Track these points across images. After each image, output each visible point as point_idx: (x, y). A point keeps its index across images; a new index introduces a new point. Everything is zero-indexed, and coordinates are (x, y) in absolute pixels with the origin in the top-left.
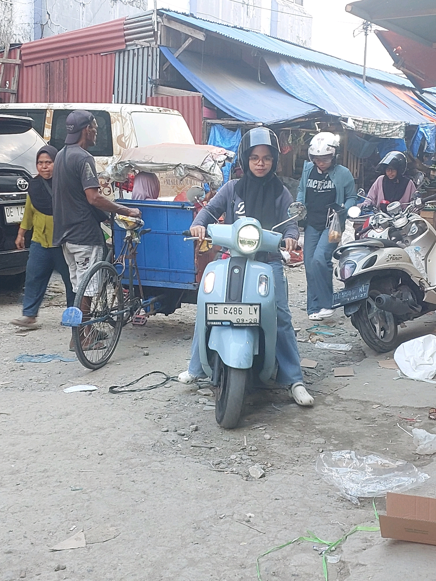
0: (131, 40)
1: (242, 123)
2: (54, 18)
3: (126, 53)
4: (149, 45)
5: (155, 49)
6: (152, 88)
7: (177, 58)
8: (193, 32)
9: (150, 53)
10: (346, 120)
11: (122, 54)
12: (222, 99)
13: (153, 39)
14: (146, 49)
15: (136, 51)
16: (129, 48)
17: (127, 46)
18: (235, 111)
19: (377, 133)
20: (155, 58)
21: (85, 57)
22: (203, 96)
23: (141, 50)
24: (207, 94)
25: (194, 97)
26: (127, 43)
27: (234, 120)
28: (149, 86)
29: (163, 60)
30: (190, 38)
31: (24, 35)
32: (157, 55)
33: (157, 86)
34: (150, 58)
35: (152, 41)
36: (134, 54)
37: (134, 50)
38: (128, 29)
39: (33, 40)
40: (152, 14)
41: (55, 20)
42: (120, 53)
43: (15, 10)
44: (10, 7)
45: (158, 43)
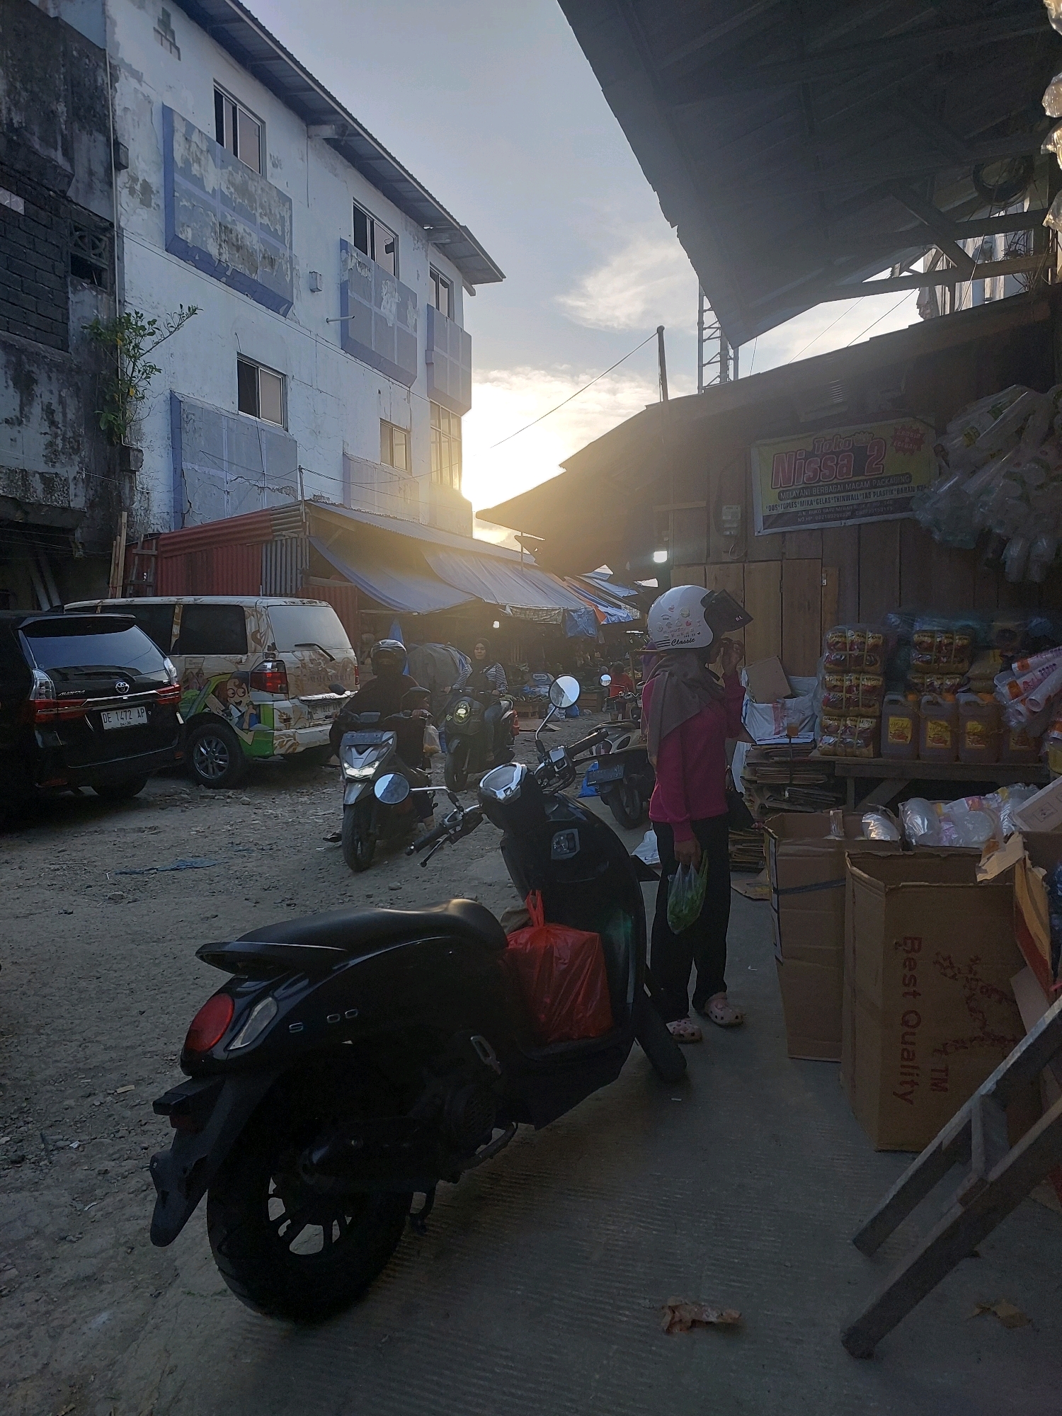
0: (279, 530)
2: (195, 508)
3: (274, 543)
4: (296, 536)
5: (304, 540)
6: (302, 578)
8: (342, 524)
9: (298, 544)
10: (504, 607)
11: (268, 546)
12: (375, 589)
13: (302, 529)
15: (284, 542)
16: (276, 538)
17: (274, 536)
18: (389, 601)
19: (535, 618)
20: (304, 548)
21: (230, 547)
22: (355, 586)
23: (289, 541)
24: (359, 584)
25: (346, 587)
26: (275, 534)
28: (299, 576)
29: (313, 550)
30: (341, 529)
31: (162, 524)
32: (306, 546)
33: (307, 577)
34: (299, 548)
35: (300, 532)
36: (282, 545)
37: (281, 540)
38: (274, 519)
39: (173, 530)
40: (300, 505)
41: (197, 507)
42: (266, 544)
43: (152, 499)
44: (146, 494)
45: (307, 534)
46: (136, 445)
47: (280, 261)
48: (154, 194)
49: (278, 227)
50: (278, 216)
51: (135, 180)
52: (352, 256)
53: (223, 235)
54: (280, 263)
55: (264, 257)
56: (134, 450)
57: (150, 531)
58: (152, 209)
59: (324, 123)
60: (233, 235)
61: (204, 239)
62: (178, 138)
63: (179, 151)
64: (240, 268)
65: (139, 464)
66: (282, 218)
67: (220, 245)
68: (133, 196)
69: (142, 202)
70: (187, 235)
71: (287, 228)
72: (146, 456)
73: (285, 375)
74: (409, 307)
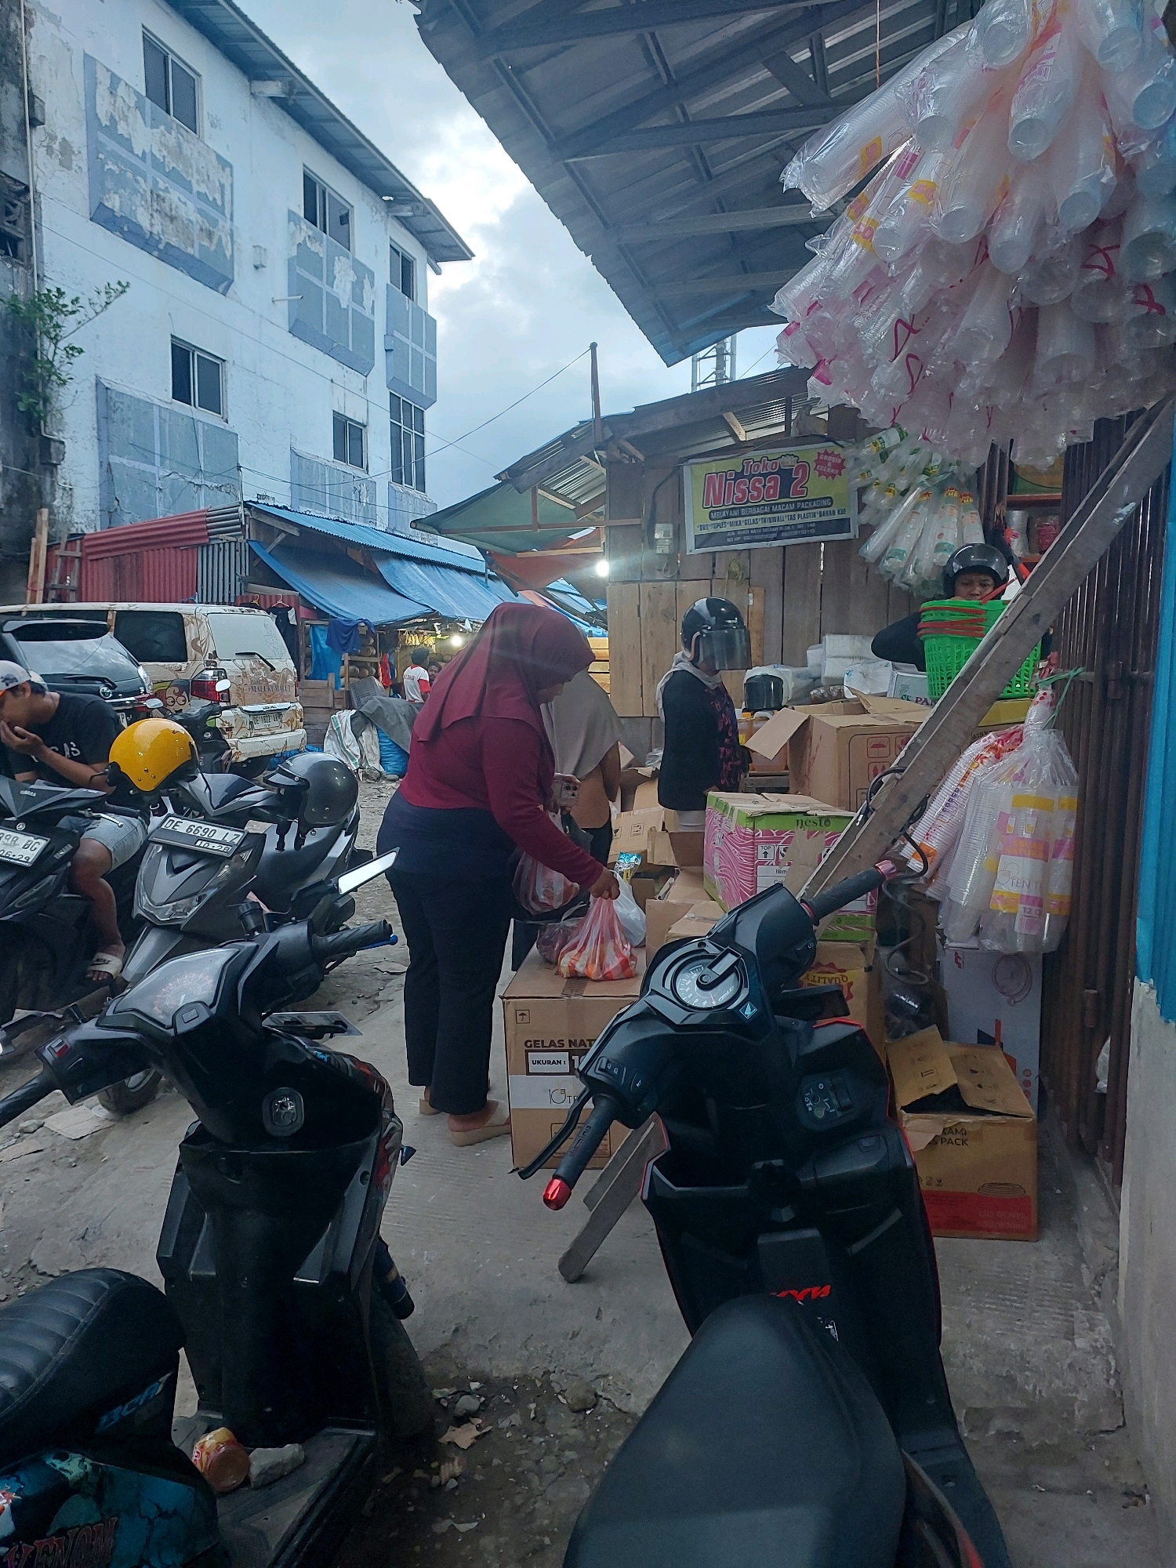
0: (216, 533)
2: (124, 506)
3: (211, 548)
4: (235, 539)
5: (243, 544)
6: (241, 585)
7: (269, 554)
8: (286, 527)
9: (238, 548)
11: (205, 549)
12: (322, 598)
13: (241, 533)
14: (233, 545)
15: (221, 546)
16: (213, 542)
17: (210, 539)
18: (337, 611)
20: (243, 553)
21: (162, 551)
22: (300, 595)
23: (227, 545)
24: (304, 592)
26: (211, 537)
28: (238, 583)
29: (253, 555)
30: (283, 534)
31: (87, 524)
32: (246, 550)
33: (246, 585)
34: (238, 553)
35: (239, 535)
36: (219, 549)
37: (219, 544)
38: (211, 522)
39: (99, 530)
40: (239, 506)
41: (126, 506)
42: (203, 547)
43: (75, 495)
44: (69, 492)
45: (247, 538)
46: (57, 436)
47: (219, 233)
48: (75, 155)
49: (218, 197)
50: (218, 184)
51: (53, 138)
52: (301, 229)
53: (155, 204)
54: (220, 237)
55: (201, 230)
56: (55, 441)
57: (74, 531)
58: (73, 171)
59: (270, 79)
60: (166, 205)
61: (134, 208)
62: (102, 90)
63: (103, 108)
64: (174, 241)
65: (61, 457)
66: (222, 186)
67: (152, 215)
68: (51, 156)
69: (61, 164)
70: (114, 202)
71: (227, 197)
72: (69, 447)
73: (224, 361)
74: (366, 287)
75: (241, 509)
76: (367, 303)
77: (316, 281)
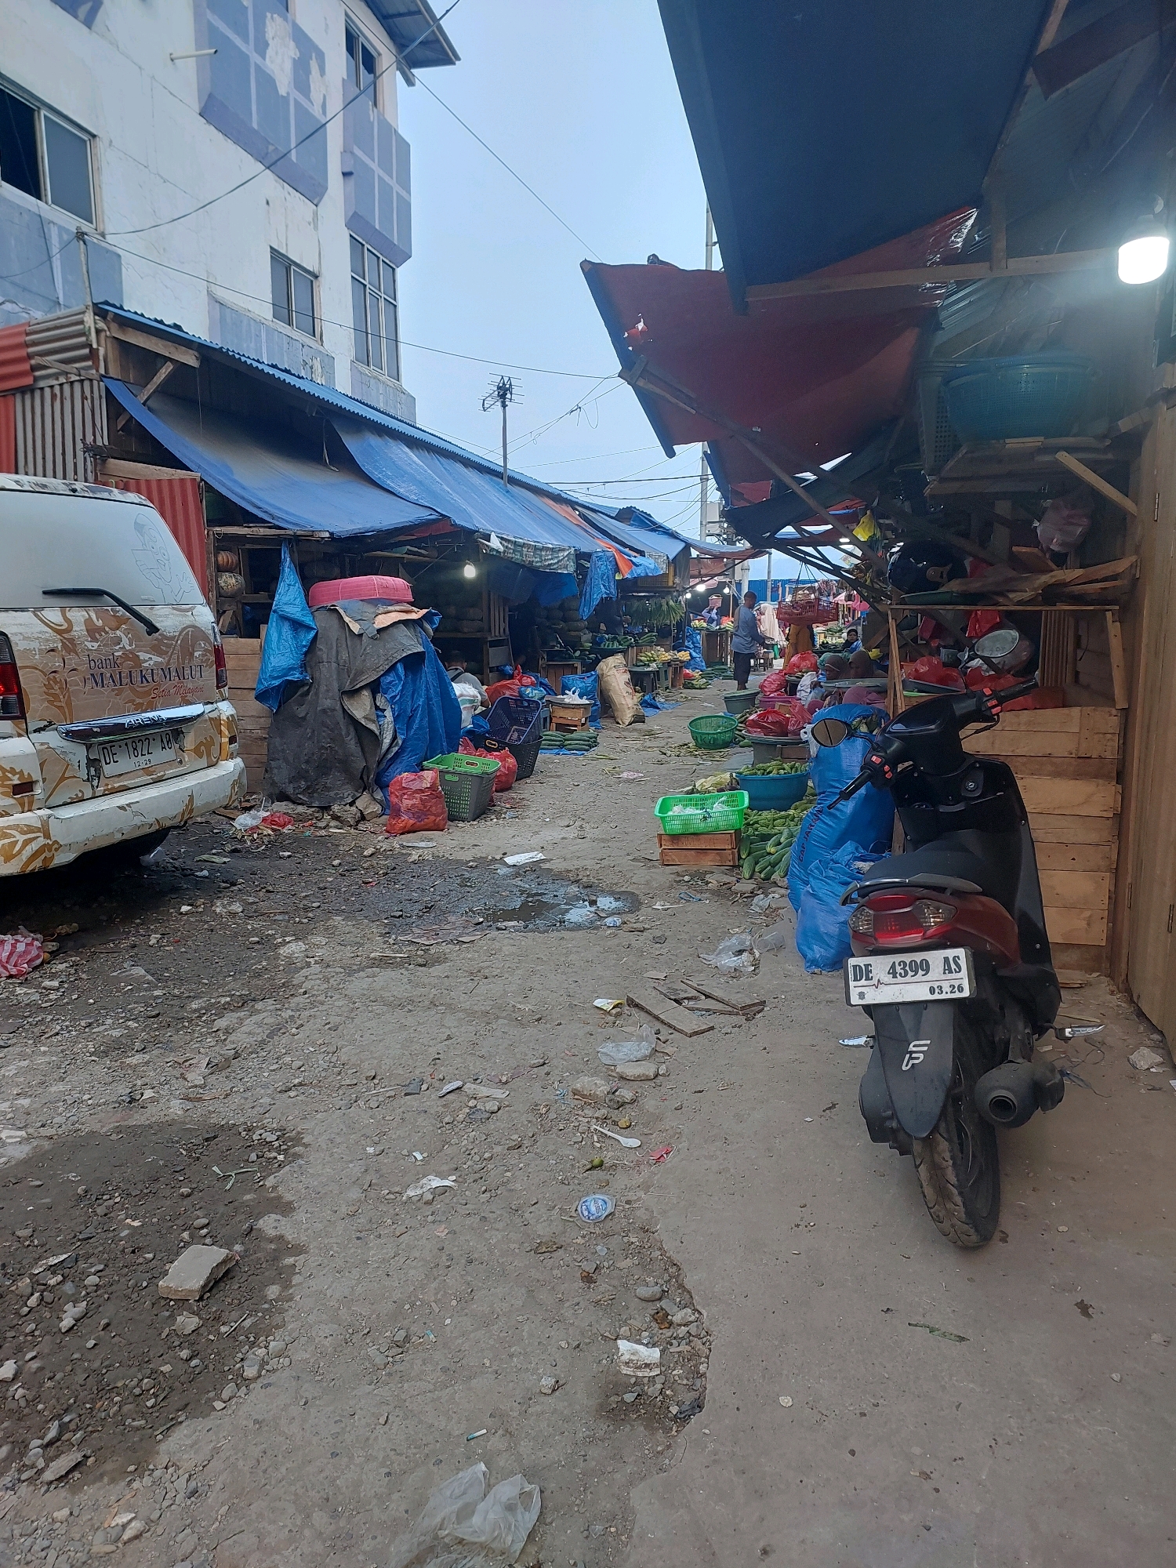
0: (44, 366)
1: (288, 532)
3: (37, 394)
4: (82, 376)
5: (95, 385)
6: (94, 462)
7: (144, 404)
8: (172, 349)
10: (487, 537)
12: (245, 489)
13: (90, 363)
14: (77, 386)
15: (57, 390)
16: (41, 384)
17: (36, 379)
18: (273, 511)
20: (97, 403)
22: (202, 480)
23: (67, 388)
25: (182, 480)
26: (37, 373)
27: (270, 528)
29: (114, 407)
30: (169, 363)
32: (100, 397)
33: (104, 461)
34: (88, 403)
35: (88, 368)
36: (53, 396)
37: (52, 387)
38: (35, 344)
40: (84, 313)
42: (22, 394)
45: (102, 371)
73: (94, 136)
74: (313, 72)
75: (89, 319)
76: (316, 95)
77: (238, 41)
